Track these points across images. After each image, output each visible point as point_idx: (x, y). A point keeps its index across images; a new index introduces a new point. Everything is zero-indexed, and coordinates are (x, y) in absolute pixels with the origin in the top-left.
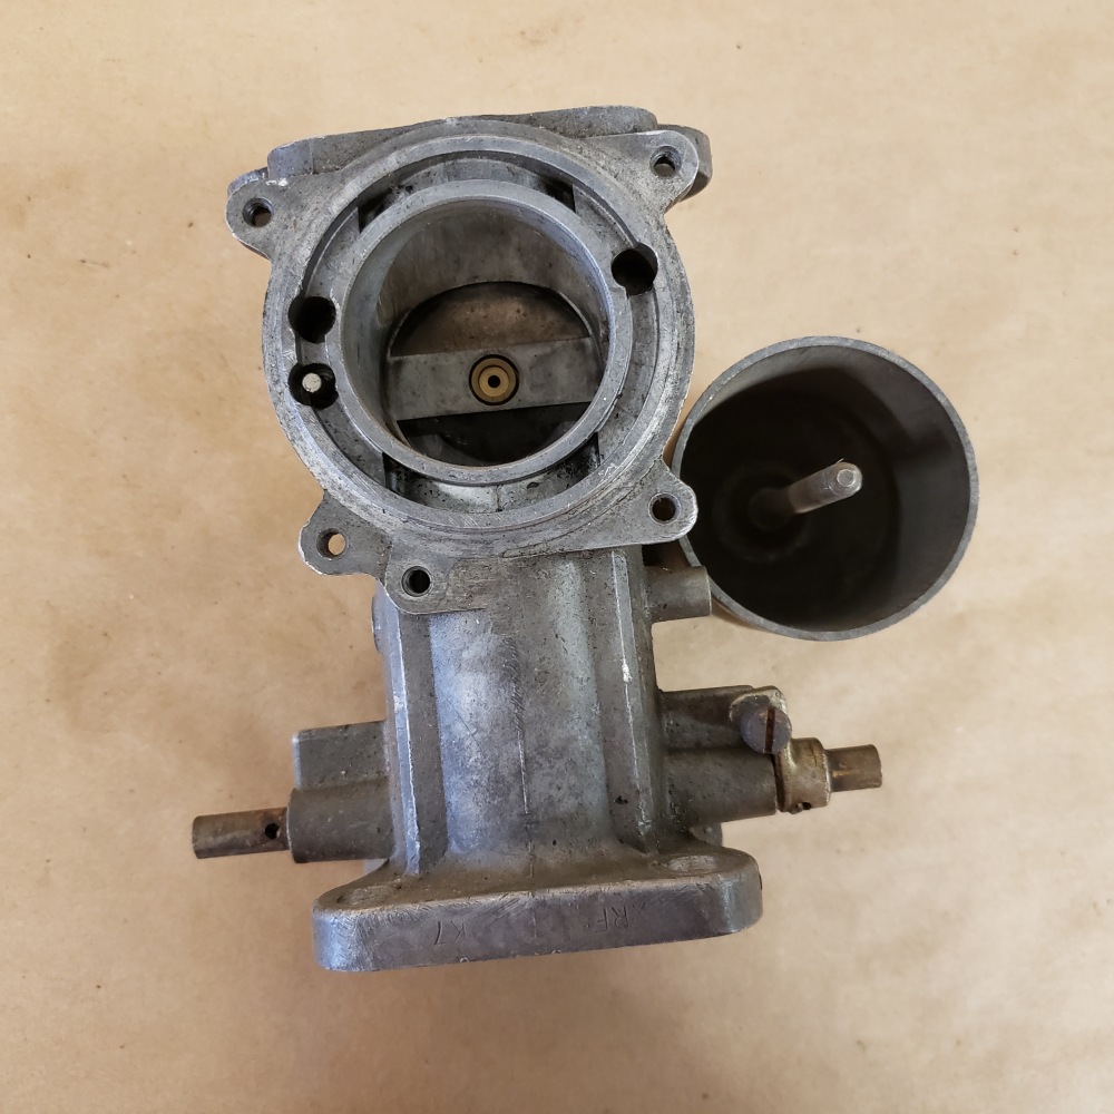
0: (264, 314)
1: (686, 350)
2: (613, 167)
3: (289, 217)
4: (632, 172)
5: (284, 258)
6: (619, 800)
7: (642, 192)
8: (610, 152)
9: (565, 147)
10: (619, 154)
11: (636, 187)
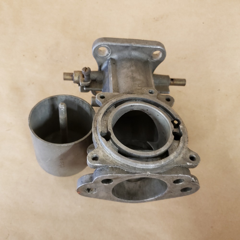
0: (188, 138)
1: (95, 121)
2: (108, 158)
3: (185, 156)
4: (104, 156)
5: (185, 148)
6: (114, 64)
7: (102, 152)
8: (109, 161)
9: (120, 164)
10: (107, 161)
11: (103, 153)
